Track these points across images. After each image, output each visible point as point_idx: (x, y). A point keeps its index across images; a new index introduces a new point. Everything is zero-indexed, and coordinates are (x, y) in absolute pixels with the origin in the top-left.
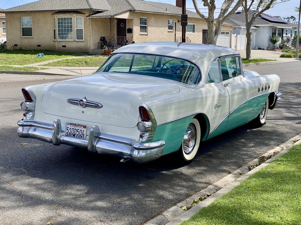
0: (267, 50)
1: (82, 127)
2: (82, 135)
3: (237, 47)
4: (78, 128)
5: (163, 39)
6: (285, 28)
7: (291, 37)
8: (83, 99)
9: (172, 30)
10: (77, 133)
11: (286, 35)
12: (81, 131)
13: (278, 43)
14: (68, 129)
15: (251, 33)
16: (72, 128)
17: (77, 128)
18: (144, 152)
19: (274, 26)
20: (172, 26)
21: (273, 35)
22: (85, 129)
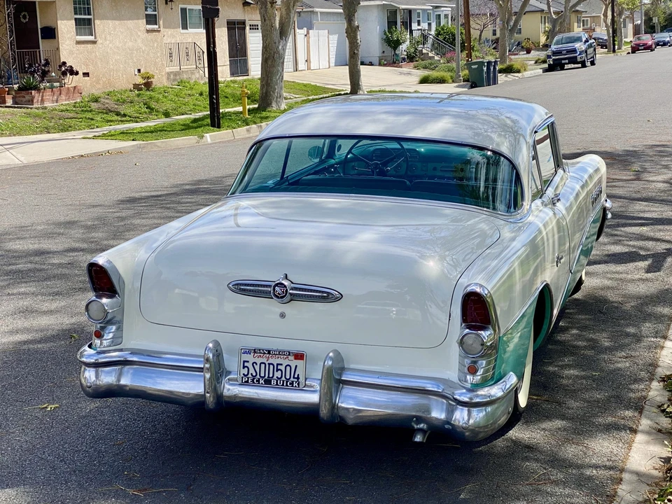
0: (380, 65)
1: (291, 358)
2: (292, 379)
3: (310, 62)
4: (279, 361)
5: (137, 50)
6: (415, 10)
7: (430, 29)
8: (283, 282)
9: (155, 27)
10: (278, 374)
11: (419, 24)
12: (288, 368)
13: (404, 48)
14: (246, 364)
15: (358, 27)
16: (259, 361)
17: (275, 361)
18: (481, 411)
19: (392, 3)
20: (156, 15)
21: (389, 28)
22: (300, 363)
